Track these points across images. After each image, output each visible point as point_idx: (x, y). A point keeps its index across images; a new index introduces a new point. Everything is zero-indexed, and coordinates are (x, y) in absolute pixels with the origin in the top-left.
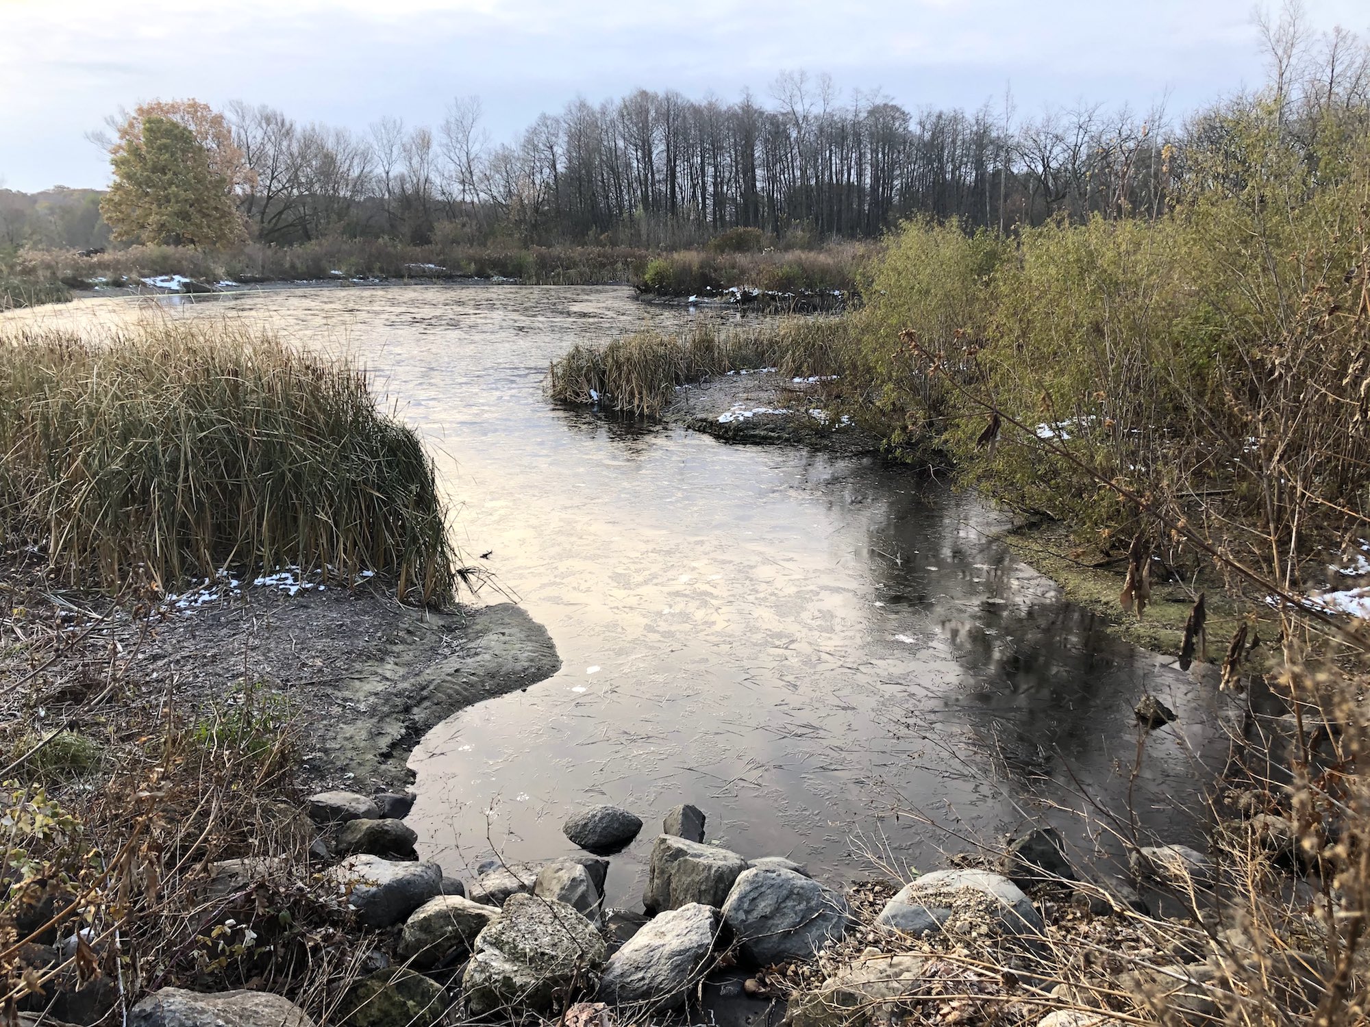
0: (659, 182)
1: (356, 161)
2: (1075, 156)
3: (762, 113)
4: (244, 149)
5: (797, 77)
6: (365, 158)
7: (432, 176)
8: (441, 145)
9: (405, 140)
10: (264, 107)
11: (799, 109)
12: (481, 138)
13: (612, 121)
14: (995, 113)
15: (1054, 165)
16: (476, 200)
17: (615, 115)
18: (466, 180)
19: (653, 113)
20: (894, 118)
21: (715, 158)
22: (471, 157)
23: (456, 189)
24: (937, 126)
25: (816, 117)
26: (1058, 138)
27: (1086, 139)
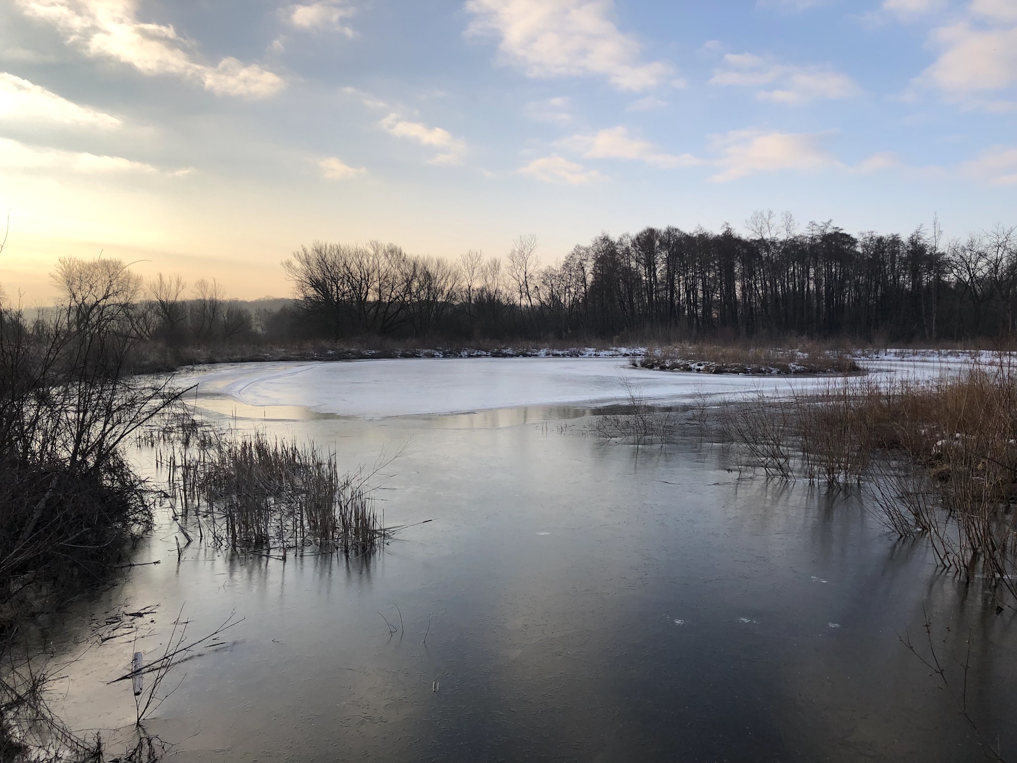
0: (661, 290)
1: (449, 280)
2: (996, 267)
3: (739, 241)
4: (376, 271)
5: (766, 215)
6: (456, 278)
7: (501, 288)
8: (507, 267)
9: (482, 264)
10: (391, 244)
11: (767, 236)
12: (534, 262)
13: (627, 249)
14: (925, 237)
15: (979, 274)
16: (529, 304)
17: (630, 246)
18: (524, 289)
19: (657, 243)
20: (844, 243)
21: (703, 273)
22: (527, 275)
23: (517, 296)
24: (877, 247)
25: (781, 243)
26: (982, 255)
27: (1006, 254)
